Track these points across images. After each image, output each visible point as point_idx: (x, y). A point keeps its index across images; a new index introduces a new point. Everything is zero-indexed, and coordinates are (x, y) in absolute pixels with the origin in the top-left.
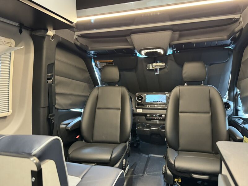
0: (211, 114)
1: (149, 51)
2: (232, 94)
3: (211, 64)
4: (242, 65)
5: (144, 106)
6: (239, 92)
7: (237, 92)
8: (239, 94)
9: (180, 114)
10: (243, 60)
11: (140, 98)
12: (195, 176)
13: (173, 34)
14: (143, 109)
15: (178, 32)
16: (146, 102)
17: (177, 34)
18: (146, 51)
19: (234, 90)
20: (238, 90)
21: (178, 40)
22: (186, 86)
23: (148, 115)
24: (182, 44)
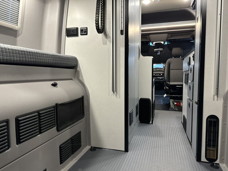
1: (157, 42)
3: (185, 49)
9: (170, 70)
13: (168, 35)
21: (170, 38)
22: (173, 58)
24: (172, 39)
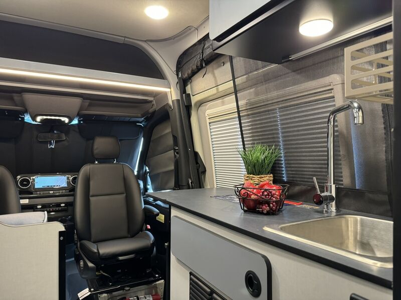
0: (125, 194)
1: (49, 117)
2: (141, 172)
4: (151, 144)
5: (32, 194)
6: (148, 171)
7: (146, 170)
8: (148, 172)
9: (92, 199)
10: (152, 139)
11: (25, 182)
12: (121, 258)
13: (83, 102)
14: (29, 198)
15: (89, 101)
16: (36, 187)
17: (87, 102)
18: (45, 117)
19: (143, 168)
20: (147, 168)
21: (87, 110)
22: (97, 164)
23: (38, 207)
24: (93, 115)
